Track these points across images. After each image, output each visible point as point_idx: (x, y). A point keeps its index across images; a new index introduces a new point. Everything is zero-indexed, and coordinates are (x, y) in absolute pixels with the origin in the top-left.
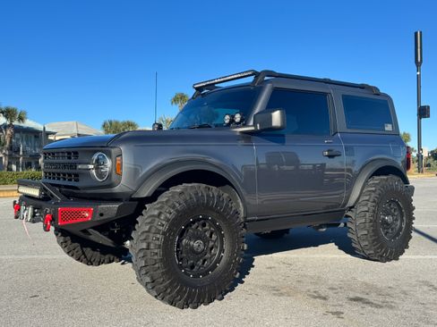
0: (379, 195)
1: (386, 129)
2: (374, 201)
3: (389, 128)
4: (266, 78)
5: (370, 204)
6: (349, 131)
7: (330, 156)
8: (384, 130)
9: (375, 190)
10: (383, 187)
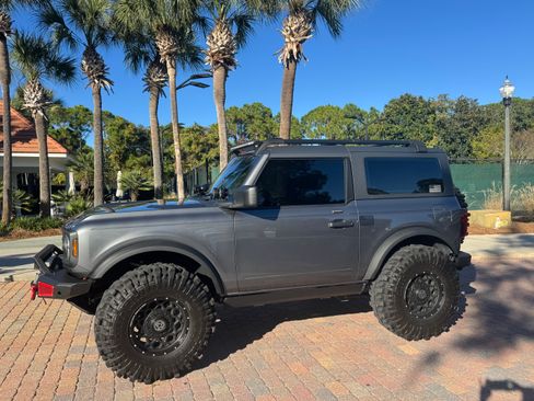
0: (406, 265)
1: (431, 190)
2: (397, 271)
3: (436, 189)
6: (372, 197)
8: (428, 191)
9: (401, 260)
10: (413, 257)
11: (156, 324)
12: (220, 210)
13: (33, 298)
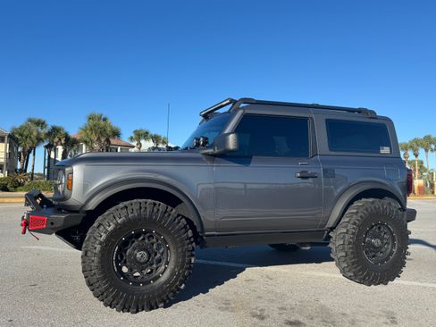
0: (361, 217)
1: (382, 151)
2: (355, 224)
3: (385, 150)
4: (242, 105)
5: (350, 226)
6: (333, 153)
7: (302, 177)
8: (379, 152)
9: (357, 212)
10: (367, 210)
11: (138, 256)
12: (201, 156)
13: (24, 232)
